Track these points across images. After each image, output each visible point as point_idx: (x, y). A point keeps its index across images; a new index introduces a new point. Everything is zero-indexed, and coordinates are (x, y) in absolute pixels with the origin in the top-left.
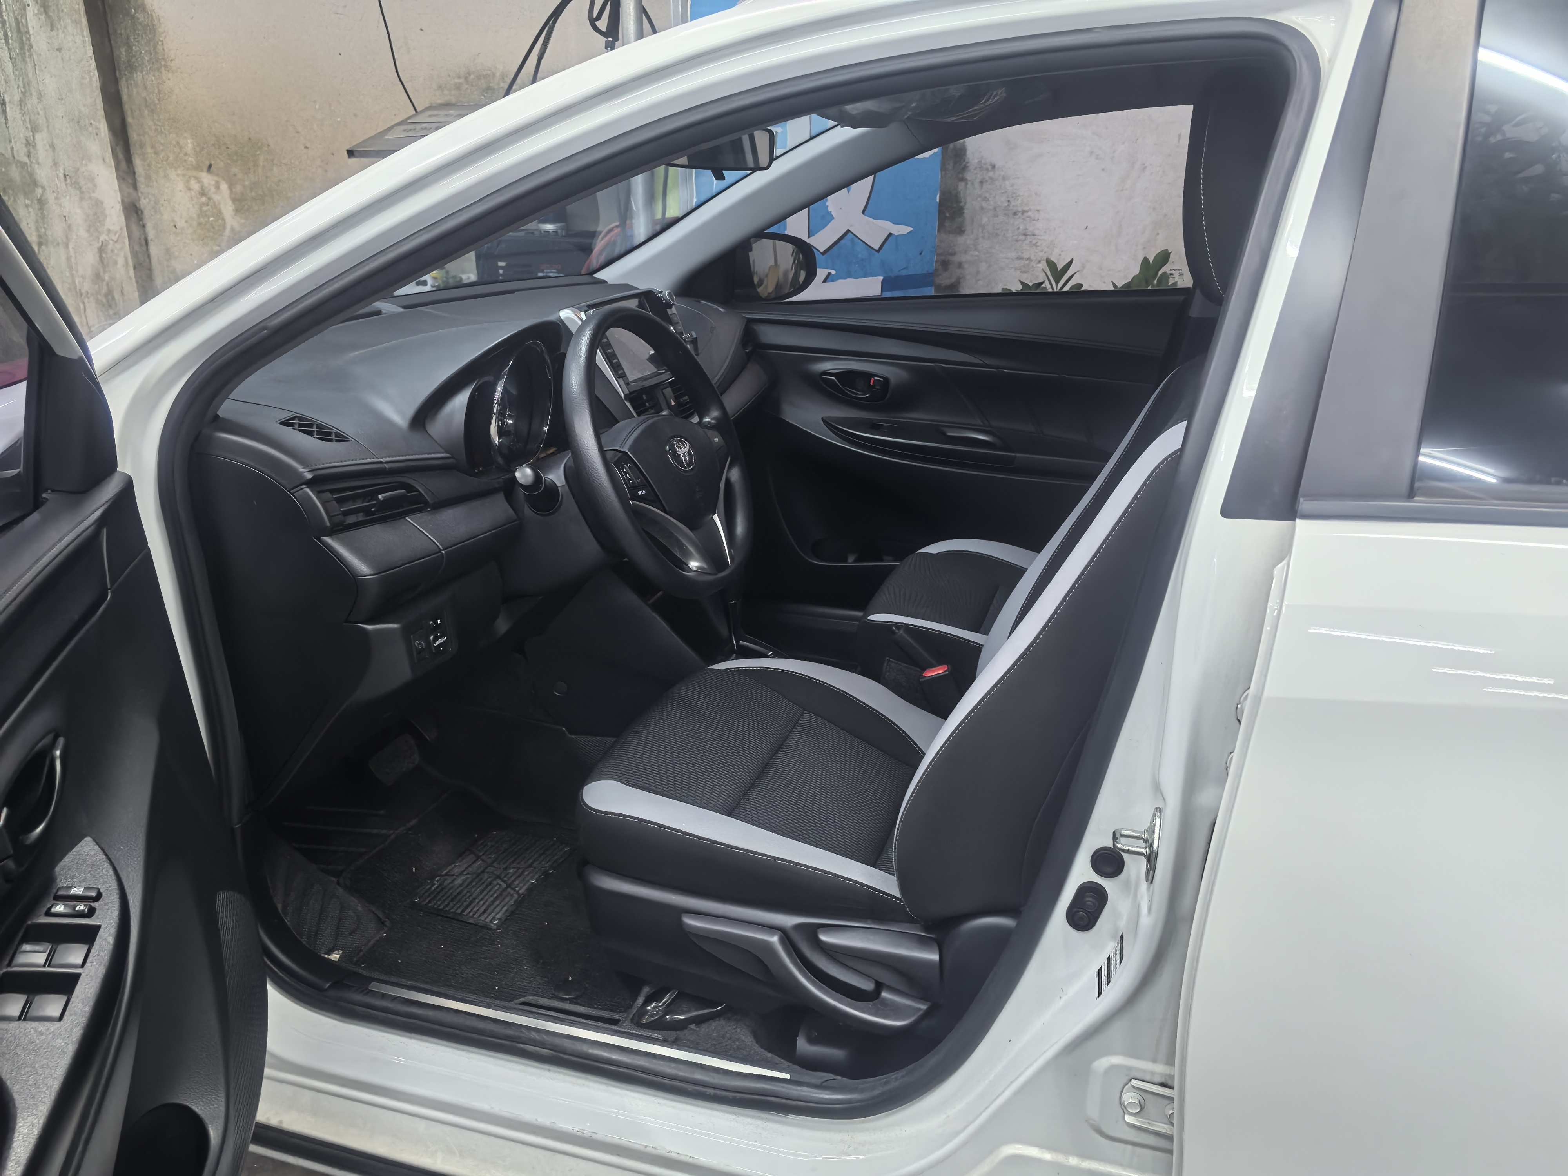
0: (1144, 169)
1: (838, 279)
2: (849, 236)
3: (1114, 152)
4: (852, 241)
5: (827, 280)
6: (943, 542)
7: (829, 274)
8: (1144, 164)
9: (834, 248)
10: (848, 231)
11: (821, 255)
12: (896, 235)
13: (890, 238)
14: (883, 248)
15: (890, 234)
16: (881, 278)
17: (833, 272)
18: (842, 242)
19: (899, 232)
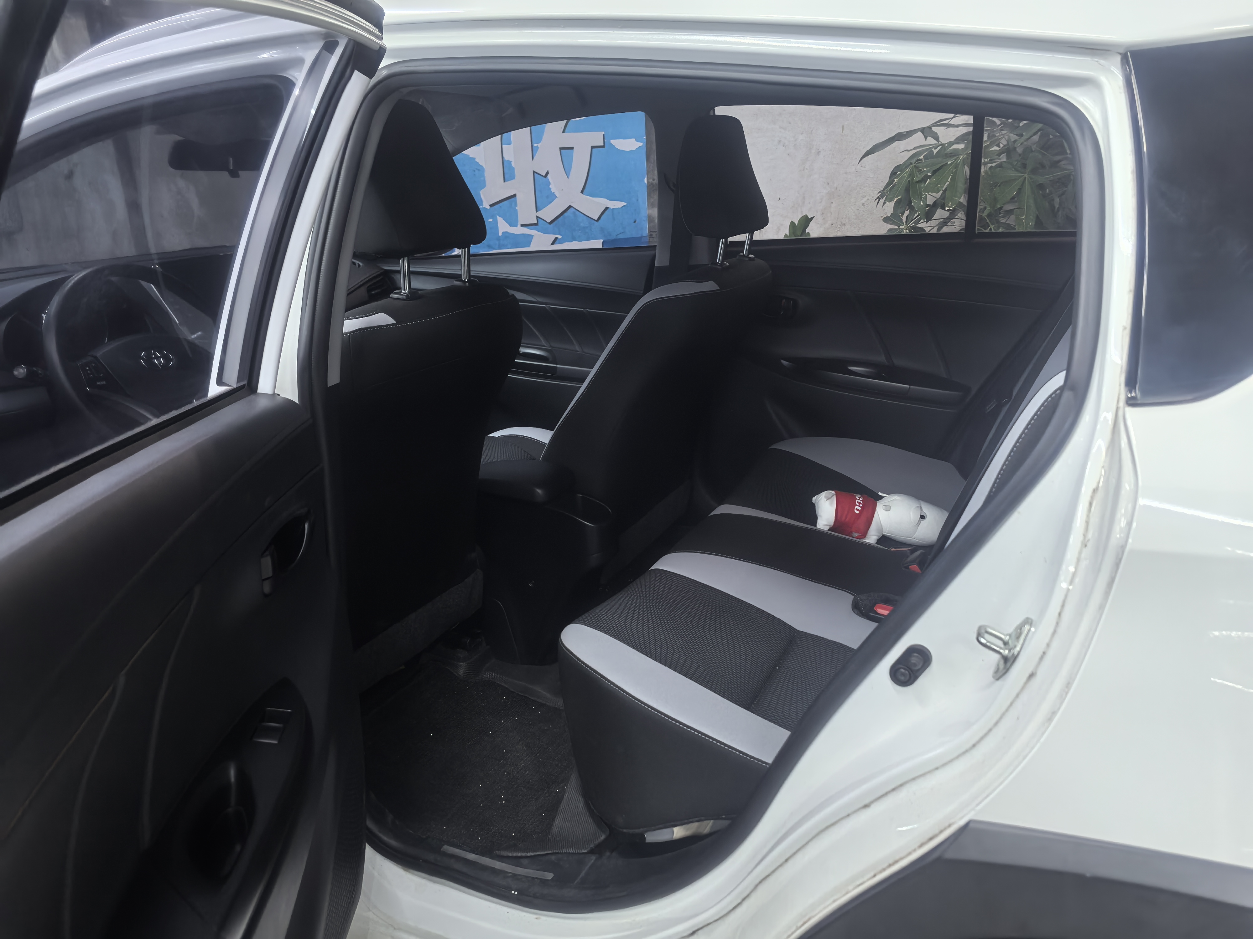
0: (819, 153)
1: (566, 242)
2: (571, 210)
3: (796, 141)
4: (574, 213)
5: (556, 243)
6: (507, 429)
7: (556, 239)
8: (818, 149)
9: (559, 219)
10: (570, 207)
11: (549, 225)
12: (612, 208)
13: (606, 212)
14: (601, 218)
15: (607, 208)
16: (602, 241)
17: (560, 237)
18: (566, 214)
19: (615, 206)
